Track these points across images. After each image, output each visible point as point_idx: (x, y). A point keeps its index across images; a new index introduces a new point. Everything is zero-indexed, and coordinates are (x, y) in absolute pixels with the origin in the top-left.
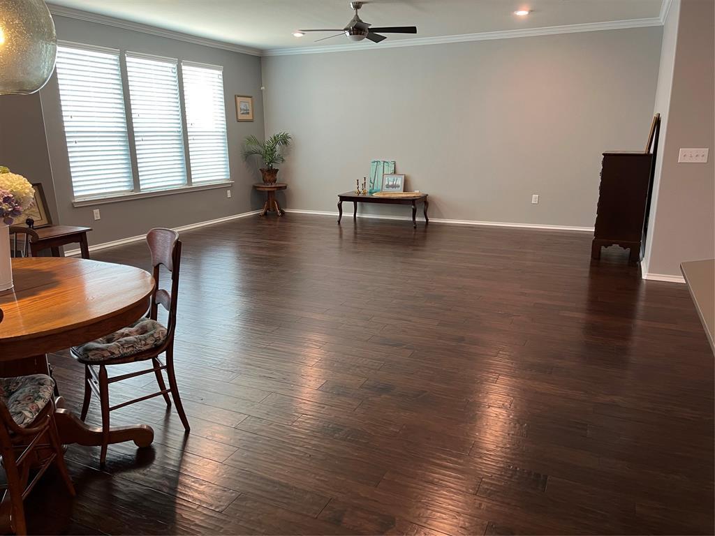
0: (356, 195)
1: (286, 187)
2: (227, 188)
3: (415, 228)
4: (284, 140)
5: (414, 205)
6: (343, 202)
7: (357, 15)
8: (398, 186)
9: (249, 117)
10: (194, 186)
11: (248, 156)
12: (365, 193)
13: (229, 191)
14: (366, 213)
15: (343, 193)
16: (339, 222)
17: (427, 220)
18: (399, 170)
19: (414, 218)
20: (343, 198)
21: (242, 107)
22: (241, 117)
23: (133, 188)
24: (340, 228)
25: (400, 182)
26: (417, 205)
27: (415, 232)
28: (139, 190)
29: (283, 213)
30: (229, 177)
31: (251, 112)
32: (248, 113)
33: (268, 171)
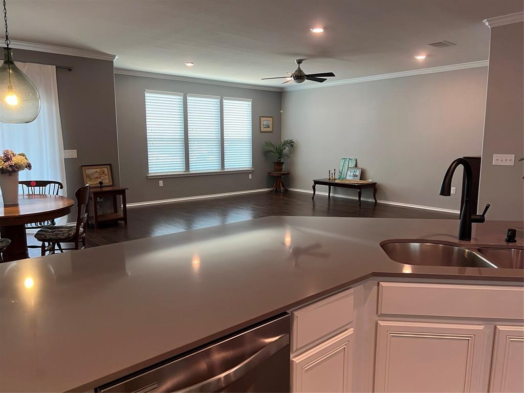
0: (328, 181)
1: (288, 174)
2: (250, 173)
3: (360, 205)
4: (291, 144)
5: (360, 189)
6: (317, 185)
7: (299, 67)
8: (357, 176)
9: (270, 129)
10: (225, 170)
11: (266, 153)
12: (335, 179)
13: (250, 175)
14: (338, 194)
15: (316, 179)
16: (313, 198)
17: (376, 201)
18: (359, 165)
19: (360, 198)
20: (316, 182)
21: (265, 123)
22: (263, 130)
23: (185, 170)
24: (314, 203)
25: (358, 173)
26: (362, 190)
27: (360, 208)
28: (189, 171)
29: (287, 191)
30: (251, 166)
31: (271, 126)
32: (269, 127)
33: (277, 163)
